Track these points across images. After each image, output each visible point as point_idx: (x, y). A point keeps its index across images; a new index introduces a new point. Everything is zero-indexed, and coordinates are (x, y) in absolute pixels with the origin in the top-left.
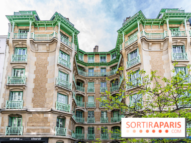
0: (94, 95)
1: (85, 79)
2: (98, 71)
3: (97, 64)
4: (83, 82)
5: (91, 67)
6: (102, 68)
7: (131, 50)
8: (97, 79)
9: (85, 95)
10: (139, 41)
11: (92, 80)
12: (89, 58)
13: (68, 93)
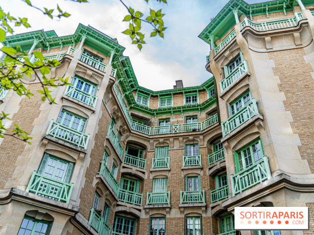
0: (169, 175)
1: (148, 139)
2: (178, 123)
3: (177, 111)
4: (144, 148)
5: (164, 116)
6: (188, 118)
7: (226, 58)
8: (176, 138)
9: (145, 177)
10: (240, 38)
11: (163, 142)
12: (162, 102)
13: (76, 157)
